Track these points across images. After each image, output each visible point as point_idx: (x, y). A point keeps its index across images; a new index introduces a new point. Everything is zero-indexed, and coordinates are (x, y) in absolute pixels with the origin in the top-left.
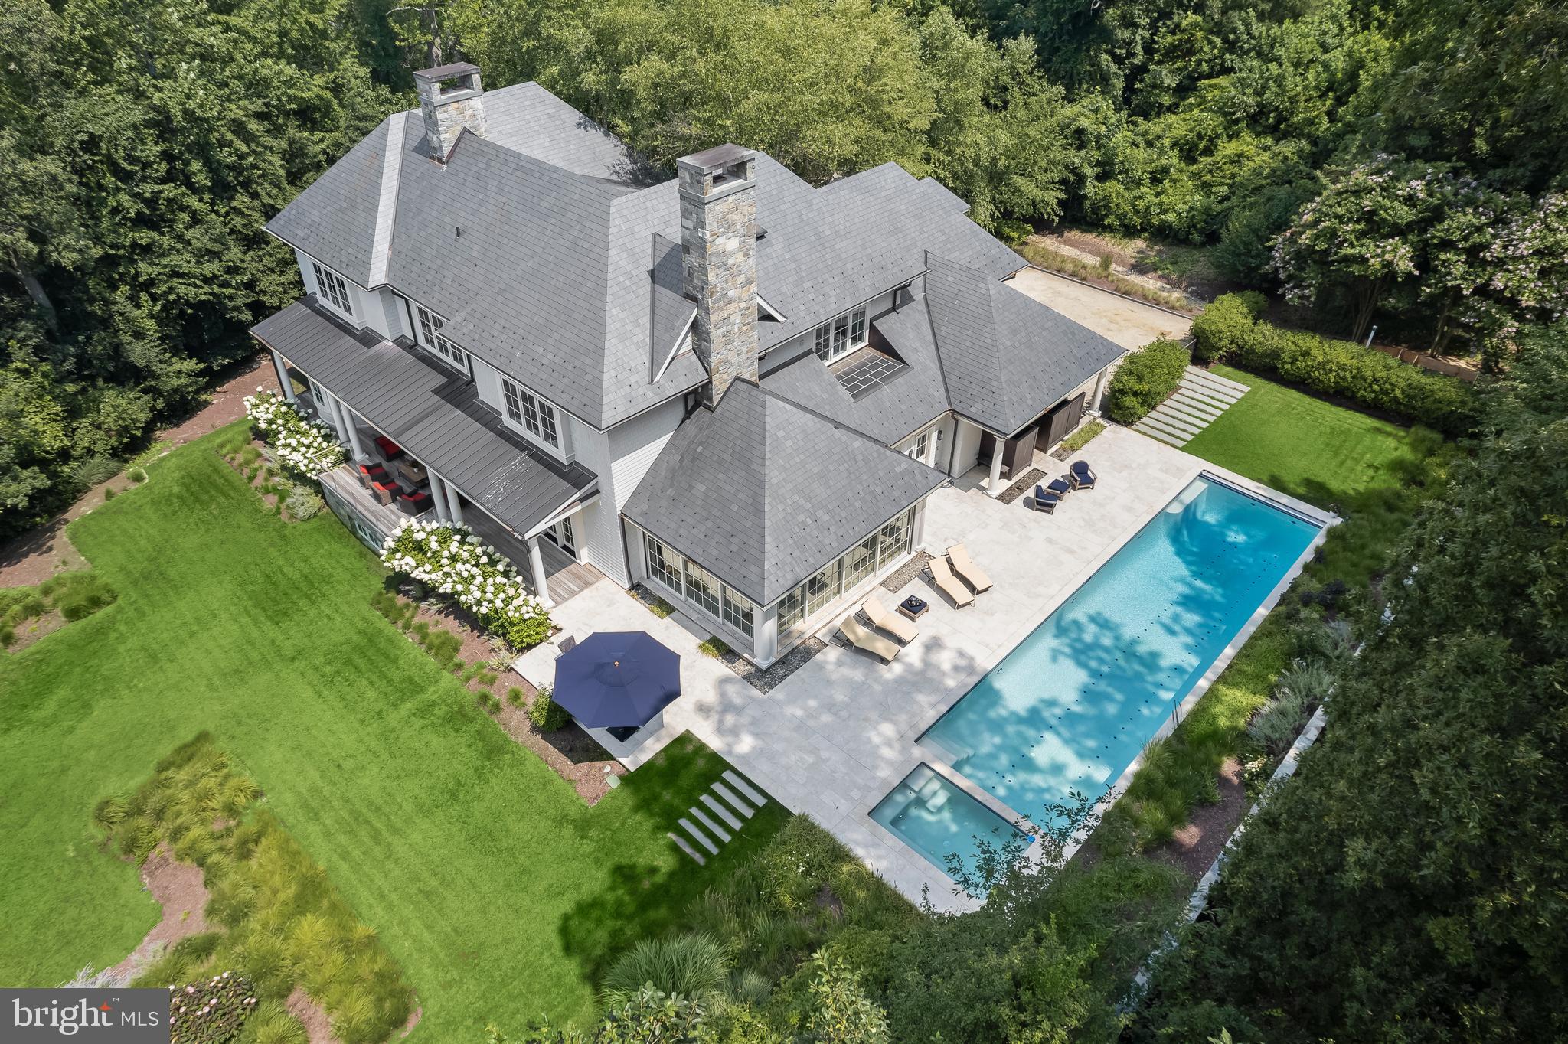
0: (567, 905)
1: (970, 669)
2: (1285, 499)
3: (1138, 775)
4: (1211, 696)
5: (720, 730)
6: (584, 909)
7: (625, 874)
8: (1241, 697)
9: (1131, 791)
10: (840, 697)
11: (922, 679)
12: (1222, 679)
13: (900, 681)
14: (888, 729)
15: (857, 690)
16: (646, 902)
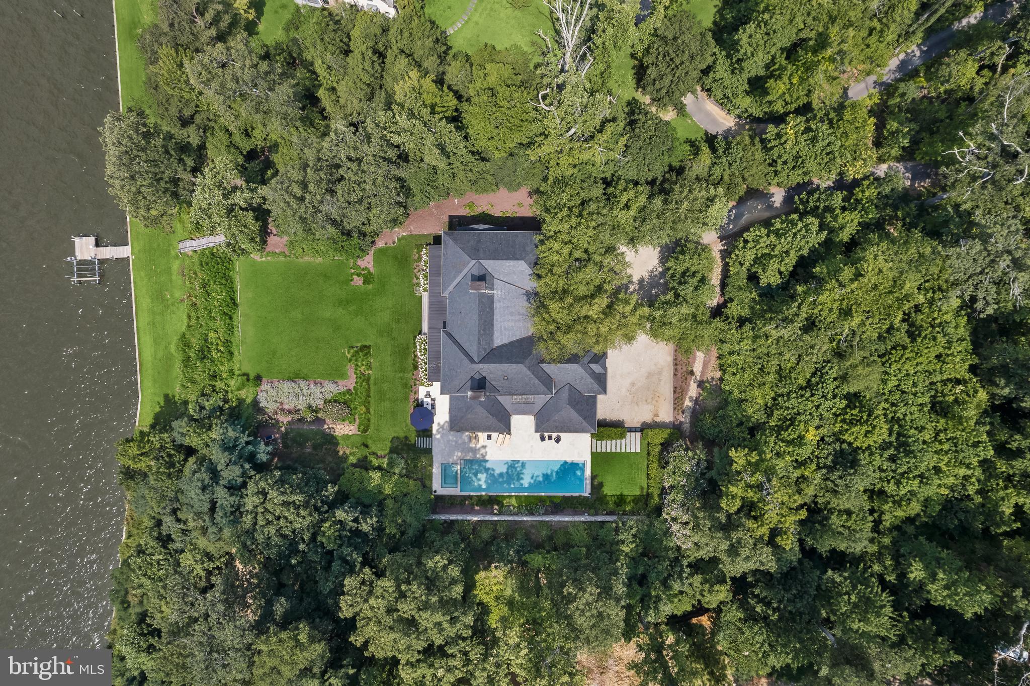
0: (396, 435)
1: (484, 456)
2: (588, 482)
3: (481, 496)
4: (510, 497)
5: (437, 431)
6: (398, 438)
7: (406, 438)
8: (514, 502)
9: (477, 496)
10: (460, 442)
11: (475, 451)
12: (516, 497)
13: (471, 448)
14: (460, 454)
15: (464, 443)
16: (406, 444)
